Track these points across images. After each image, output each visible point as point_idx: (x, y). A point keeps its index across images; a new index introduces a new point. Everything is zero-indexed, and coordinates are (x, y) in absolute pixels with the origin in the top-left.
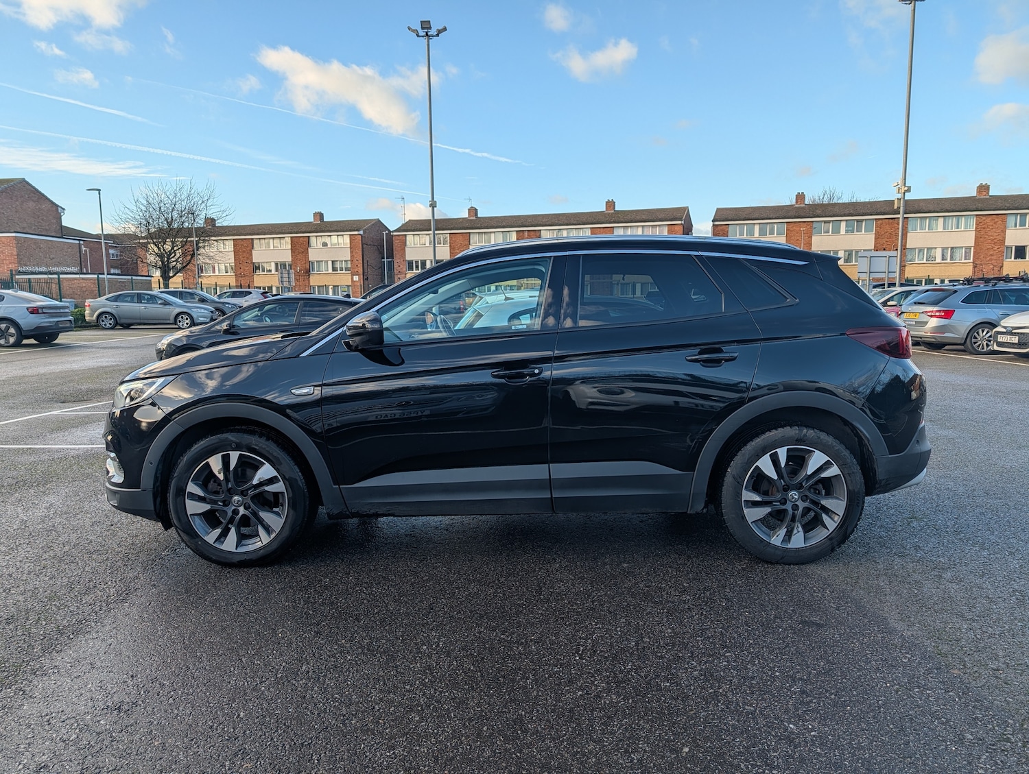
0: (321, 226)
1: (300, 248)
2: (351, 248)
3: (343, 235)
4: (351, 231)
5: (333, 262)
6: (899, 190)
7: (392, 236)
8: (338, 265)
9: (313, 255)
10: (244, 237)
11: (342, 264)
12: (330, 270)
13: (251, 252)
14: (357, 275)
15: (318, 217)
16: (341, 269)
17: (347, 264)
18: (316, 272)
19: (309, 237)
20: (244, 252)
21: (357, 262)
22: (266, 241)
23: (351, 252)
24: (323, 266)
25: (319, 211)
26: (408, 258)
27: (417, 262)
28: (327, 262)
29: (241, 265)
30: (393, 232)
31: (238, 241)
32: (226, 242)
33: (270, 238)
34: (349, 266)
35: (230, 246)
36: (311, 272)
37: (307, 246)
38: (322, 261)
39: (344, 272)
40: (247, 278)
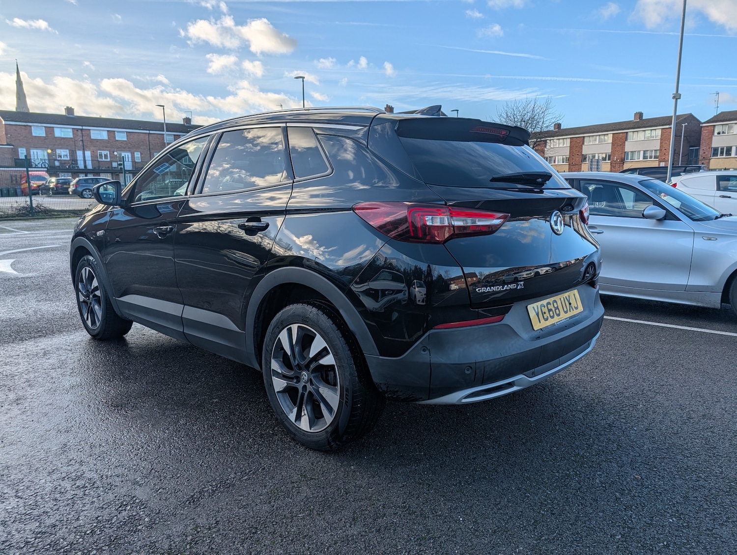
0: (641, 123)
1: (619, 143)
2: (661, 139)
3: (655, 129)
4: (663, 125)
5: (644, 151)
7: (702, 127)
8: (648, 154)
9: (628, 147)
10: (577, 135)
11: (652, 153)
12: (641, 159)
13: (582, 146)
14: (663, 161)
15: (638, 116)
16: (651, 157)
17: (656, 153)
18: (629, 160)
19: (627, 133)
20: (577, 147)
21: (665, 151)
22: (594, 137)
23: (661, 143)
24: (636, 155)
25: (640, 111)
26: (714, 145)
27: (722, 149)
28: (639, 151)
29: (573, 157)
30: (705, 123)
31: (573, 139)
32: (565, 140)
33: (597, 135)
34: (658, 154)
35: (567, 143)
36: (626, 160)
37: (625, 140)
38: (635, 151)
39: (653, 159)
40: (576, 166)
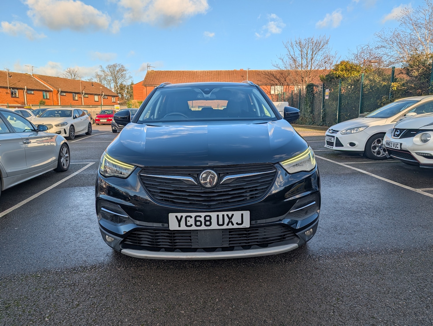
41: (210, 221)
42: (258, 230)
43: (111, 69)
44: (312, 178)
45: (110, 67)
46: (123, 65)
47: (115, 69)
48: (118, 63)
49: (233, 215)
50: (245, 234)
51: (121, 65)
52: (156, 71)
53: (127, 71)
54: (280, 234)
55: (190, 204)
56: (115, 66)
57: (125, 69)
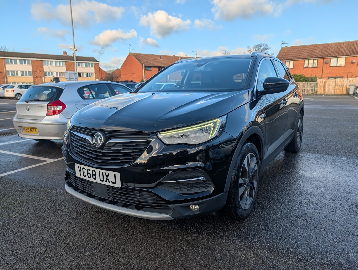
6: (73, 50)
41: (95, 175)
42: (134, 192)
43: (256, 49)
44: (210, 152)
45: (256, 47)
46: (267, 44)
47: (260, 48)
48: (263, 43)
49: (109, 174)
50: (124, 193)
51: (265, 44)
52: (289, 47)
53: (269, 49)
54: (153, 201)
55: (88, 158)
56: (260, 46)
57: (268, 48)
